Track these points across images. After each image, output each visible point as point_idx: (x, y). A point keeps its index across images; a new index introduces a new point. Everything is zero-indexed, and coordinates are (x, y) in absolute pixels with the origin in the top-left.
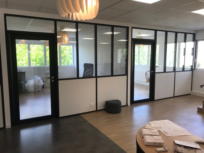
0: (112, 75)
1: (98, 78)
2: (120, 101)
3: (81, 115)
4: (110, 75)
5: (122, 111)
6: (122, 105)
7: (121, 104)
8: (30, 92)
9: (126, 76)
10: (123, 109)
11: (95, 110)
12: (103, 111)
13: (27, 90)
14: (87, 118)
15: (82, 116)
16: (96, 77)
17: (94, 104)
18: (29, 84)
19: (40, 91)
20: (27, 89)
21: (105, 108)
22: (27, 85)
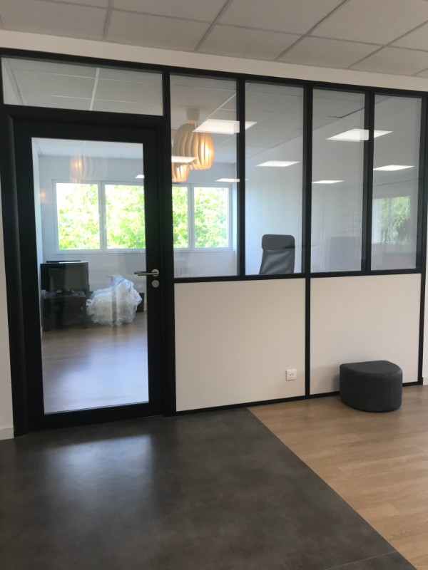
0: (366, 270)
1: (313, 281)
2: (396, 368)
3: (251, 409)
4: (359, 269)
5: (403, 402)
6: (405, 380)
7: (401, 376)
8: (99, 325)
9: (419, 276)
10: (407, 395)
11: (303, 394)
12: (332, 399)
13: (93, 319)
14: (272, 421)
15: (256, 412)
16: (307, 274)
17: (297, 370)
18: (99, 300)
19: (131, 321)
20: (92, 316)
21: (338, 389)
22: (92, 304)
